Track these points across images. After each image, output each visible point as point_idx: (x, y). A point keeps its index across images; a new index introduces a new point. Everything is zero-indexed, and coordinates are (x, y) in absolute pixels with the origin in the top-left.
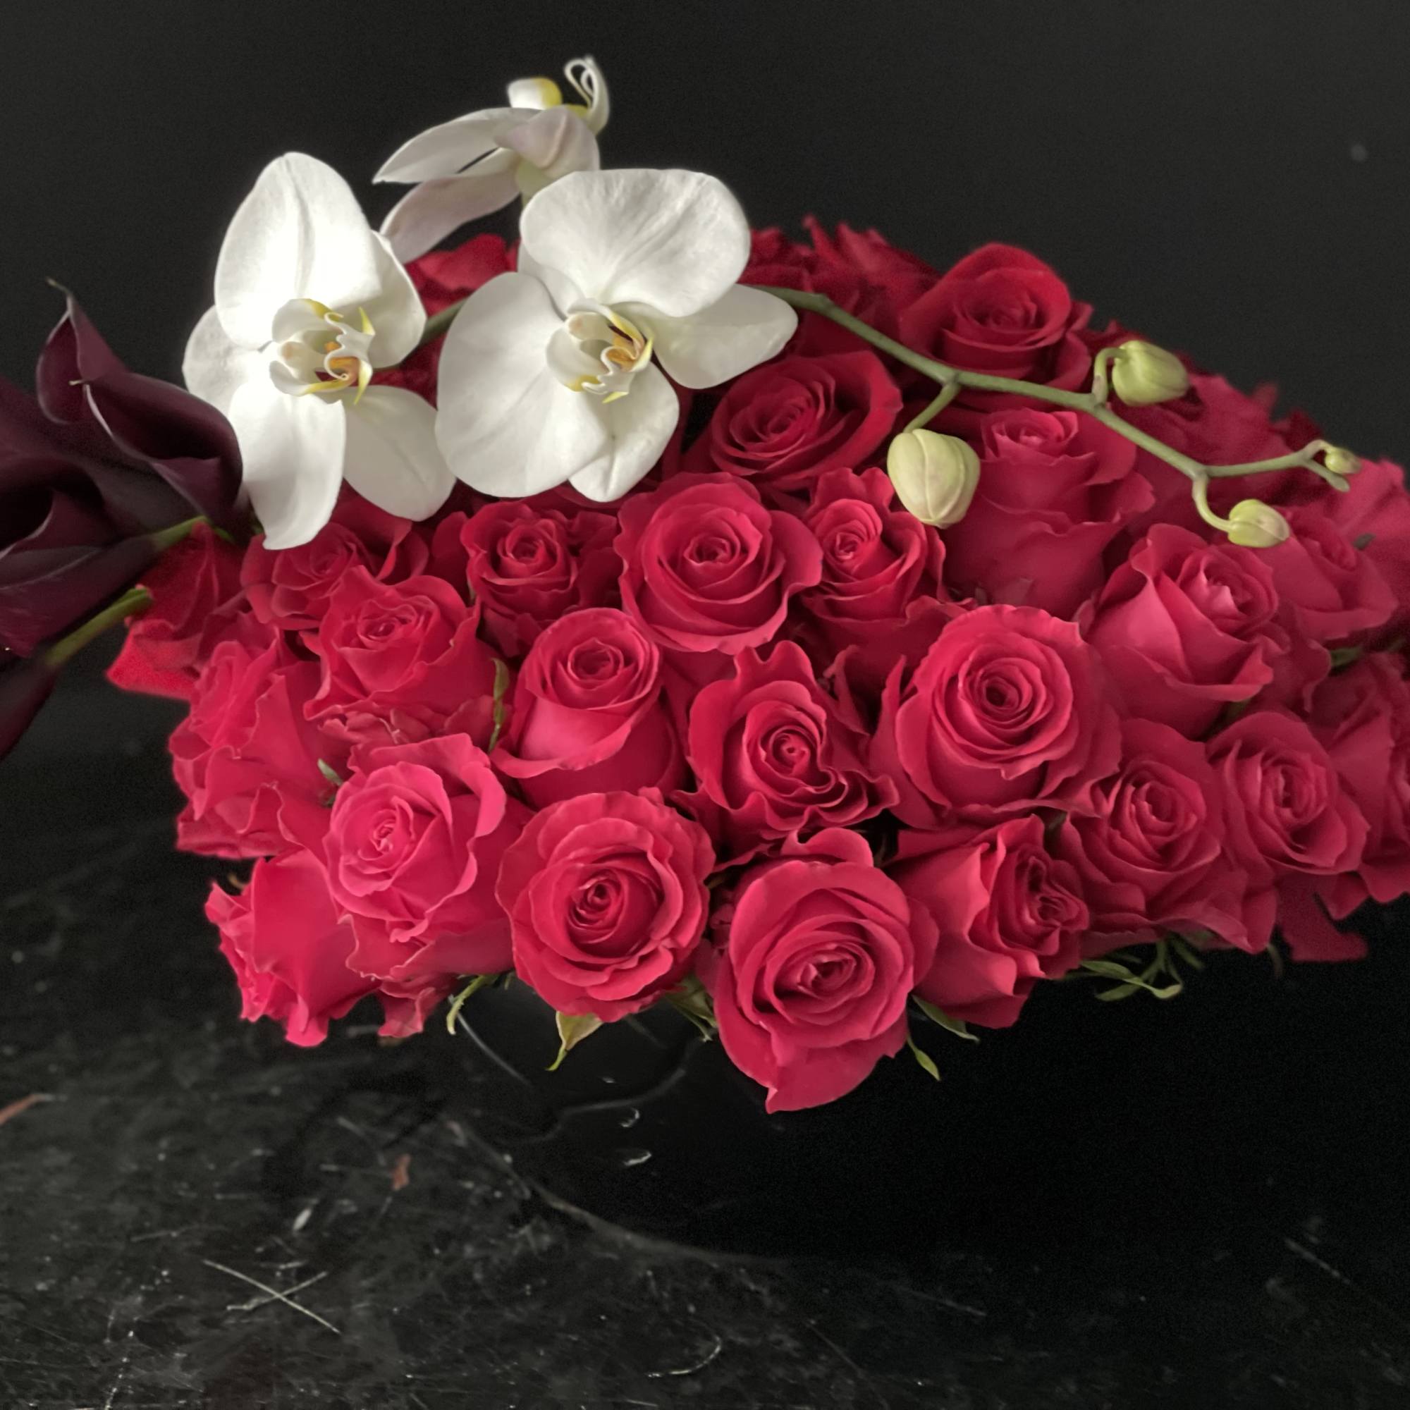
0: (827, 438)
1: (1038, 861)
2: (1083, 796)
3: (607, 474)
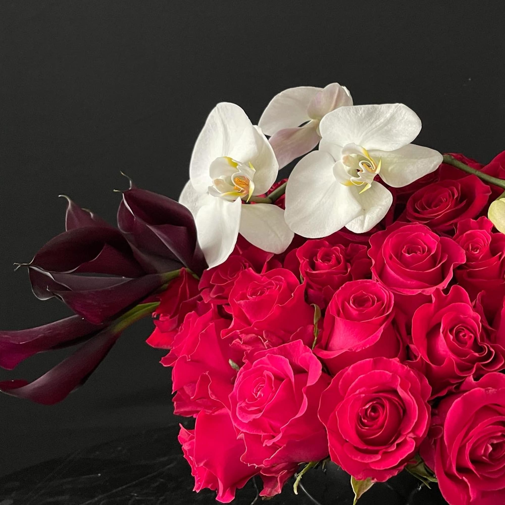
0: (460, 206)
3: (363, 222)
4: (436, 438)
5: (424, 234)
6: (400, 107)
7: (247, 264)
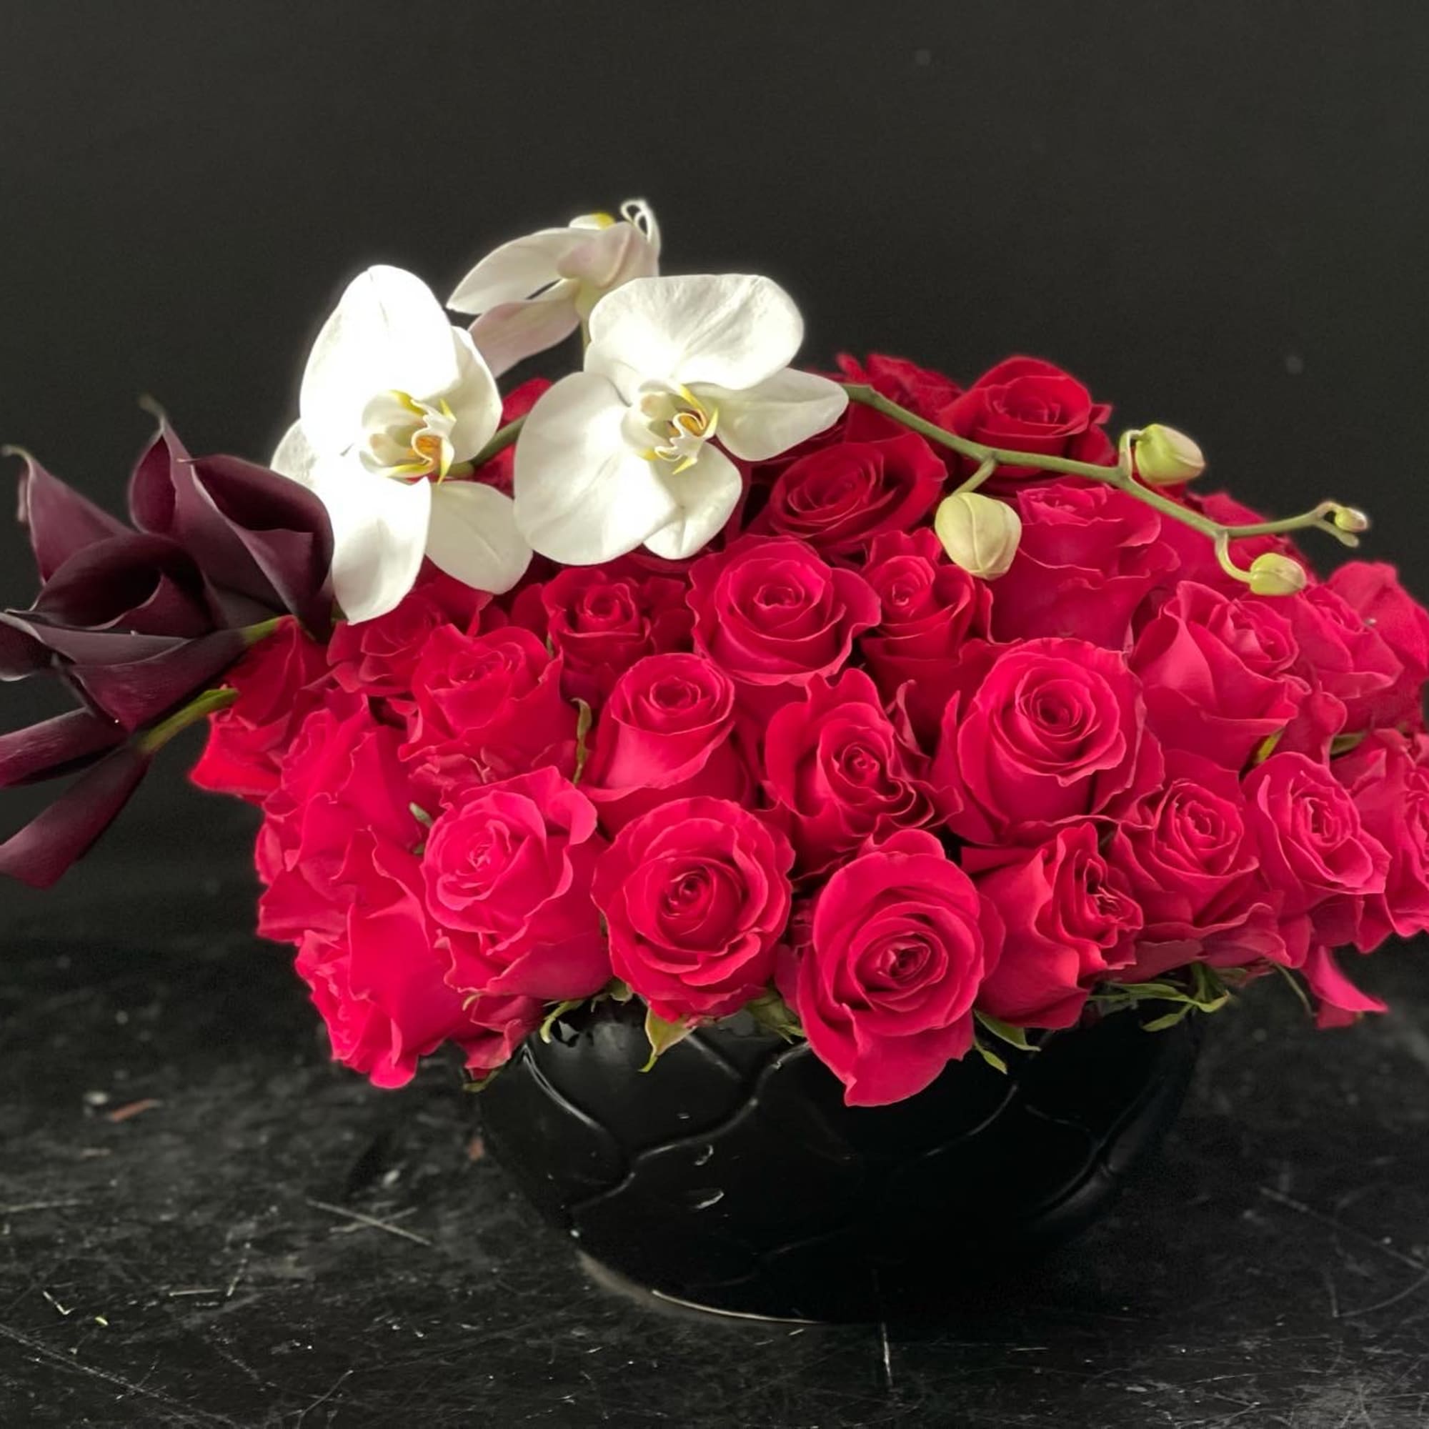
0: (881, 503)
1: (1094, 863)
2: (1133, 811)
3: (680, 534)
4: (802, 946)
5: (798, 564)
6: (761, 283)
7: (438, 616)
